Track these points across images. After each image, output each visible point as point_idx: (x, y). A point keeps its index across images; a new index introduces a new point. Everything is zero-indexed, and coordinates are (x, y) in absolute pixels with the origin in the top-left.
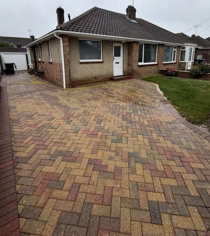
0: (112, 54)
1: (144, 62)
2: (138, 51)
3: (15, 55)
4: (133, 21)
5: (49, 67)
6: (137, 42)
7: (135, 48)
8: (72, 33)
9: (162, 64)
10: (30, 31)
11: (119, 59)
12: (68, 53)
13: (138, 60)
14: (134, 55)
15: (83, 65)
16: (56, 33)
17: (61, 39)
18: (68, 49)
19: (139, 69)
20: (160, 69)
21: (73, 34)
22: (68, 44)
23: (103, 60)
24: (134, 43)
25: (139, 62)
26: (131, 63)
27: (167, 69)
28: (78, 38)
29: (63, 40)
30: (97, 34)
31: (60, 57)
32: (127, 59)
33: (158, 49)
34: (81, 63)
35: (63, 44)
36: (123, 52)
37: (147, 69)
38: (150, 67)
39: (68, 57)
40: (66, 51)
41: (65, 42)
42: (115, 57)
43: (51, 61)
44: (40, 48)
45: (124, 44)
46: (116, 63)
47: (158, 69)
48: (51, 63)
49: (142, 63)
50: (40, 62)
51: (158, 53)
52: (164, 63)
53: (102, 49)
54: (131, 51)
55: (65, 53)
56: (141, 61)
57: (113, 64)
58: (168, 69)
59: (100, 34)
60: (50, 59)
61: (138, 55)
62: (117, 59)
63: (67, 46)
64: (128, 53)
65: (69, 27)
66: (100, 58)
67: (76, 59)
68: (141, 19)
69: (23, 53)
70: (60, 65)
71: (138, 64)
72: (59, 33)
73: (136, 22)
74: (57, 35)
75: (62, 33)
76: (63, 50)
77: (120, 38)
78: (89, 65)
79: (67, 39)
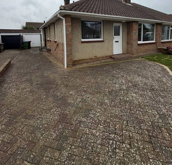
0: (113, 33)
1: (143, 41)
2: (138, 30)
3: (33, 35)
4: (128, 4)
5: (54, 45)
6: (136, 22)
7: (134, 27)
8: (74, 13)
9: (160, 42)
10: (46, 18)
11: (119, 38)
12: (70, 33)
13: (137, 38)
14: (134, 34)
15: (84, 44)
16: (59, 13)
17: (64, 19)
18: (70, 29)
19: (139, 47)
20: (159, 47)
21: (76, 13)
22: (70, 24)
23: (103, 39)
24: (134, 22)
25: (138, 41)
26: (130, 42)
27: (167, 48)
28: (80, 19)
29: (65, 20)
30: (99, 14)
31: (63, 37)
32: (126, 37)
33: (156, 28)
34: (83, 42)
35: (66, 24)
36: (123, 31)
37: (146, 47)
38: (149, 46)
39: (70, 36)
40: (68, 31)
41: (68, 22)
42: (114, 37)
43: (56, 40)
44: (49, 29)
45: (123, 23)
46: (116, 42)
47: (156, 47)
48: (56, 42)
49: (141, 42)
50: (48, 40)
51: (156, 32)
52: (162, 41)
53: (103, 29)
54: (130, 31)
55: (67, 32)
56: (140, 40)
57: (113, 42)
58: (169, 48)
59: (102, 14)
60: (55, 38)
61: (137, 34)
62: (116, 38)
63: (70, 26)
64: (126, 33)
65: (72, 8)
66: (100, 37)
67: (78, 38)
68: (134, 3)
69: (39, 33)
70: (63, 45)
71: (137, 43)
72: (62, 13)
73: (132, 5)
74: (60, 16)
75: (65, 13)
76: (66, 30)
77: (121, 18)
78: (90, 44)
79: (70, 19)
